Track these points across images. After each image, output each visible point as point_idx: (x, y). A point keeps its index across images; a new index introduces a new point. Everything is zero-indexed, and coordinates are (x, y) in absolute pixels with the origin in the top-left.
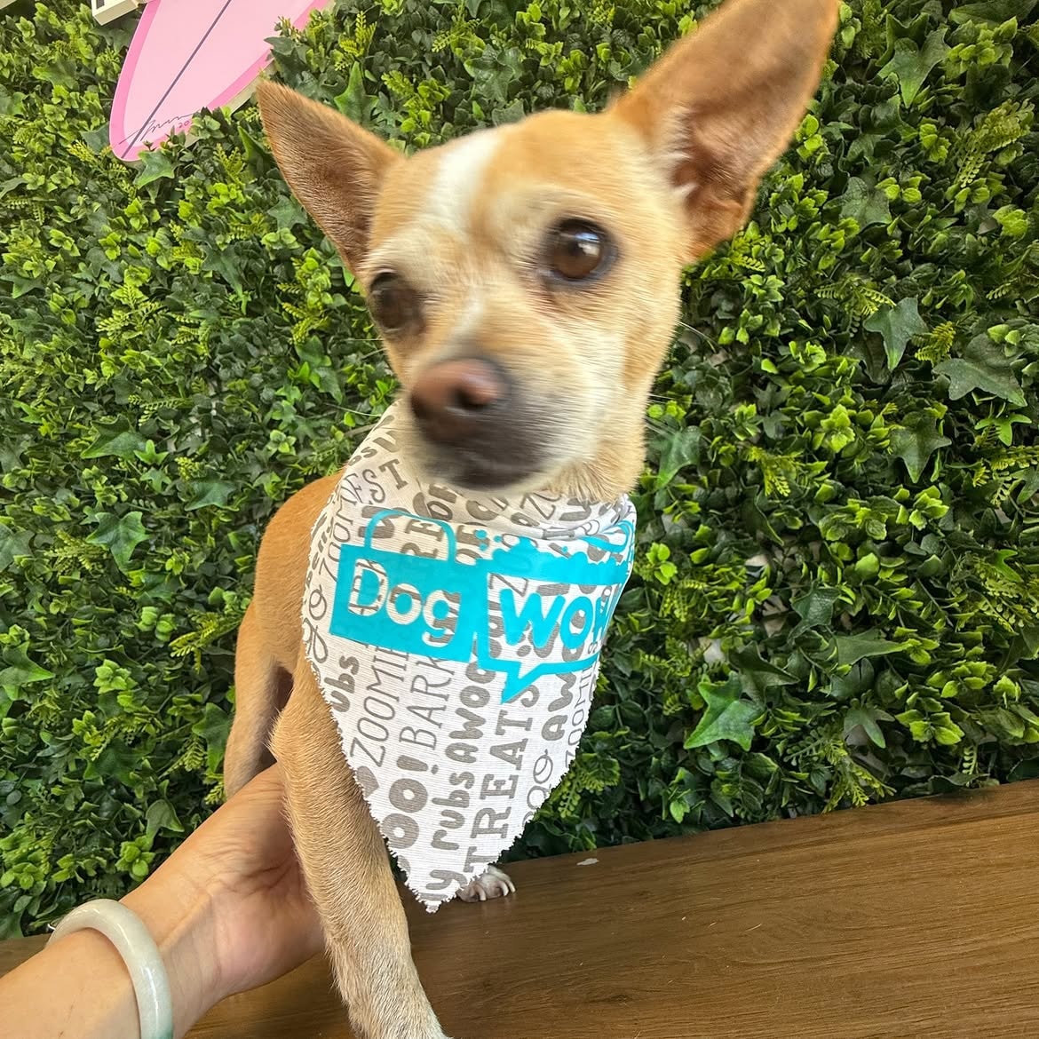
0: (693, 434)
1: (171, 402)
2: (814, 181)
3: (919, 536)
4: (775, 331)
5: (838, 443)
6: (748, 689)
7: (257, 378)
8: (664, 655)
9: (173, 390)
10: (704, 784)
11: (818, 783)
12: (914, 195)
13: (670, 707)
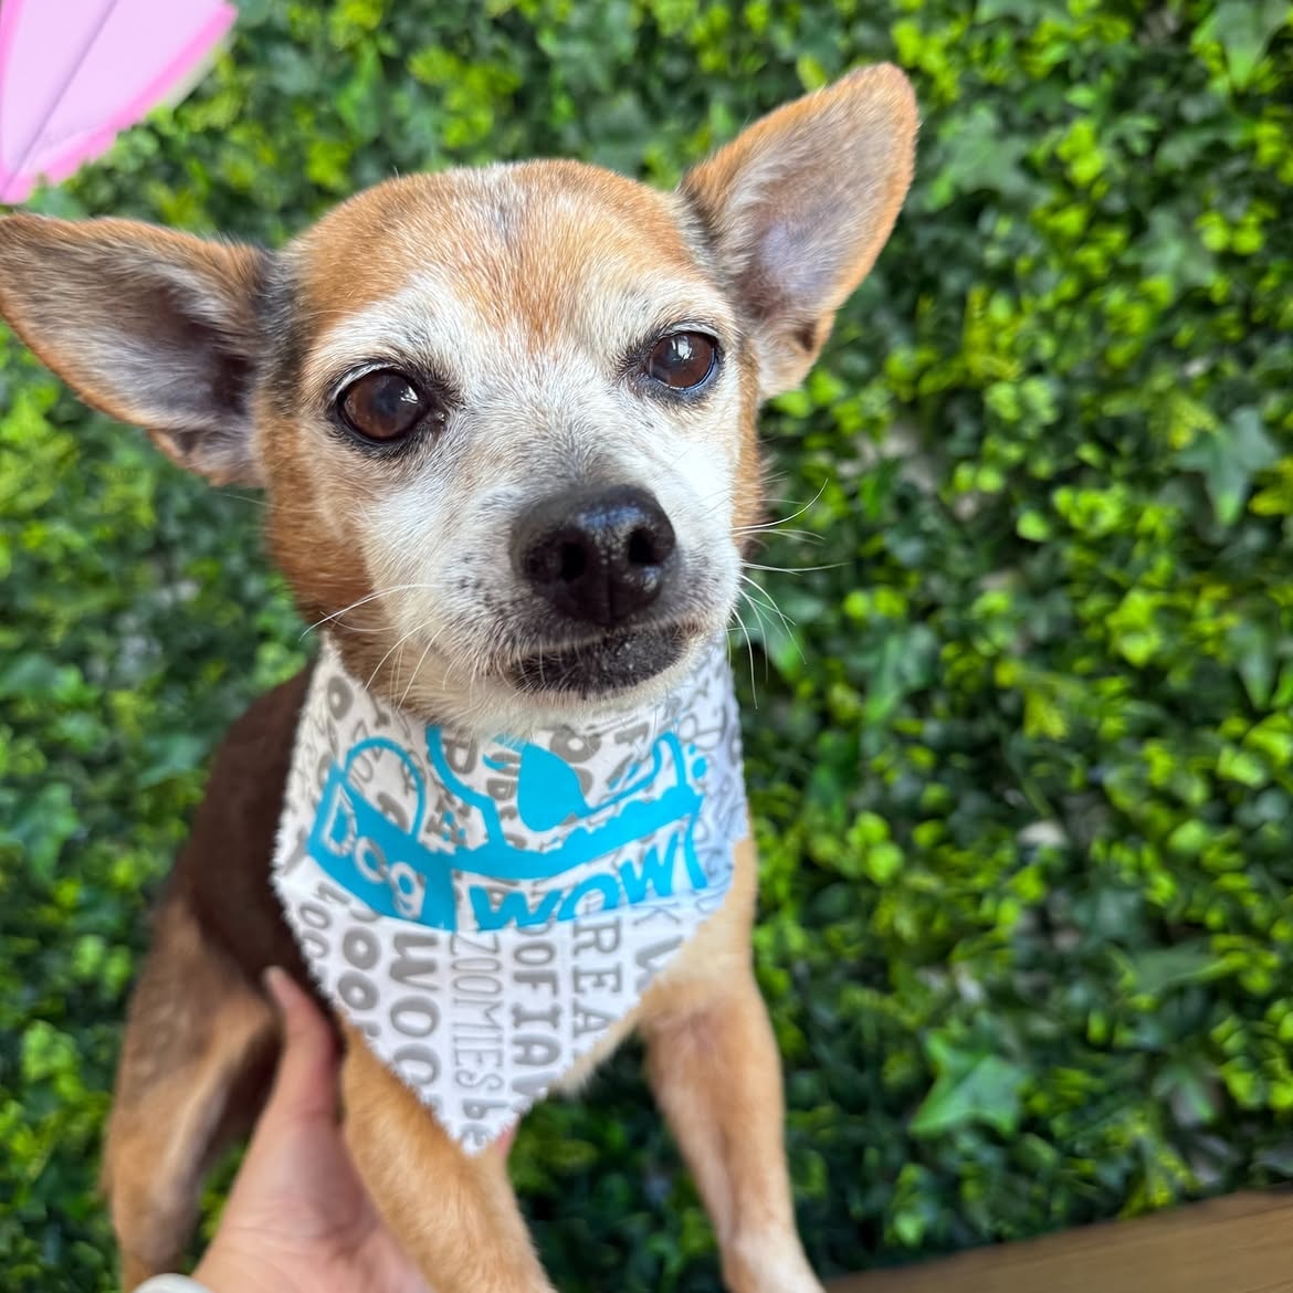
0: (922, 638)
1: (95, 602)
2: (1099, 218)
3: (1255, 794)
4: (1043, 468)
5: (1138, 649)
6: (1010, 1039)
7: (235, 562)
8: (886, 988)
9: (99, 580)
10: (948, 1189)
11: (1111, 1176)
12: (1250, 241)
13: (897, 1071)
